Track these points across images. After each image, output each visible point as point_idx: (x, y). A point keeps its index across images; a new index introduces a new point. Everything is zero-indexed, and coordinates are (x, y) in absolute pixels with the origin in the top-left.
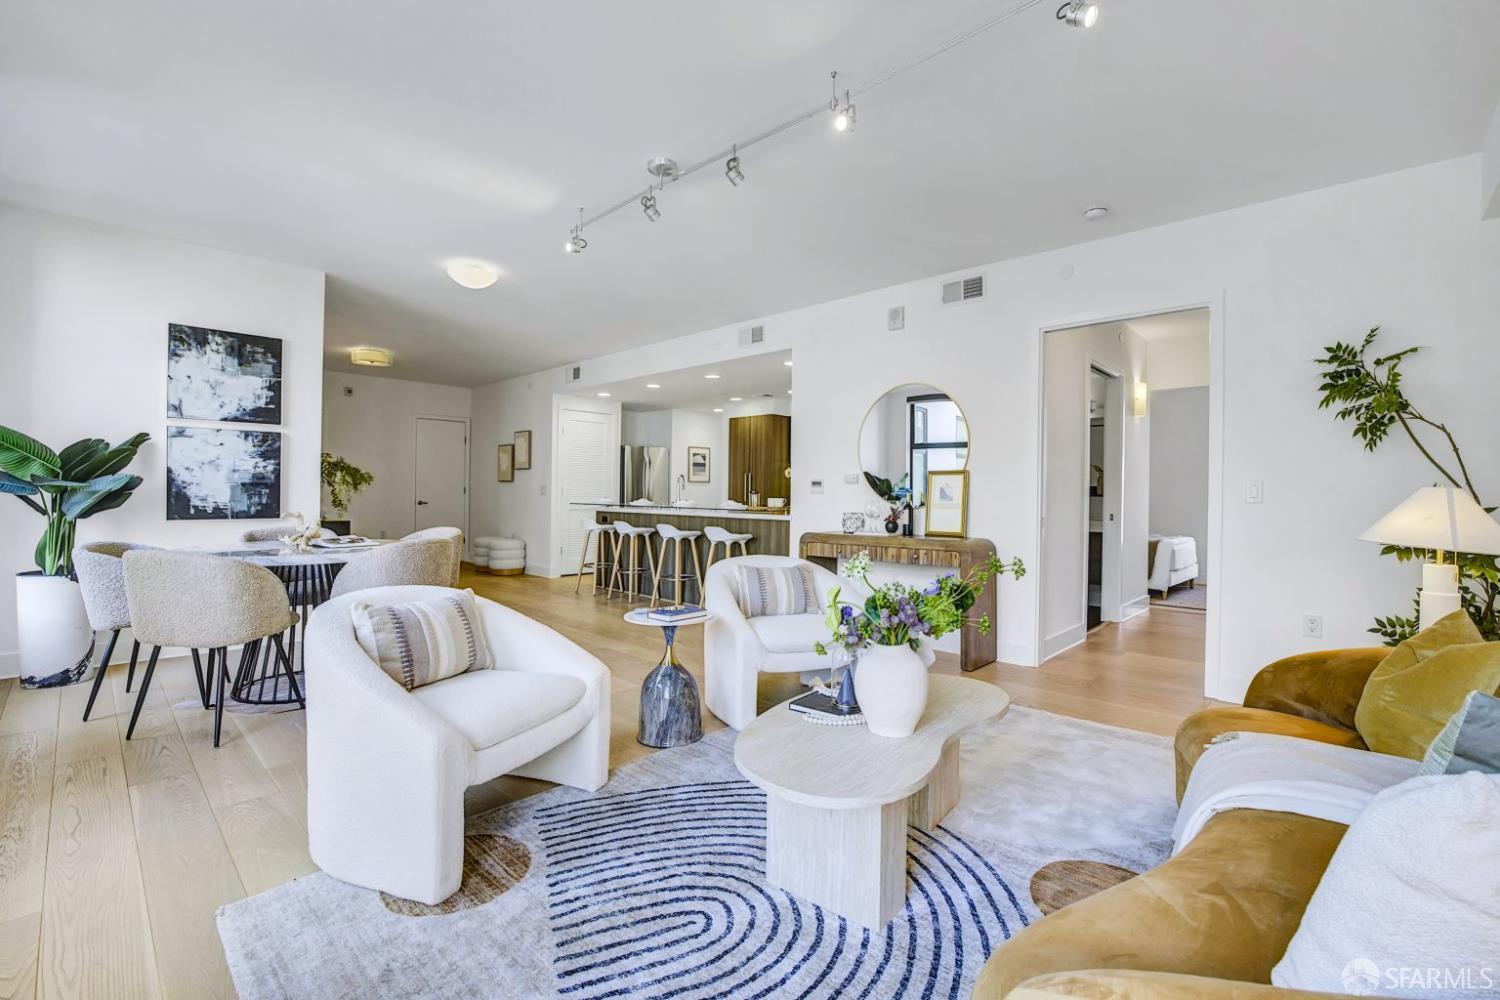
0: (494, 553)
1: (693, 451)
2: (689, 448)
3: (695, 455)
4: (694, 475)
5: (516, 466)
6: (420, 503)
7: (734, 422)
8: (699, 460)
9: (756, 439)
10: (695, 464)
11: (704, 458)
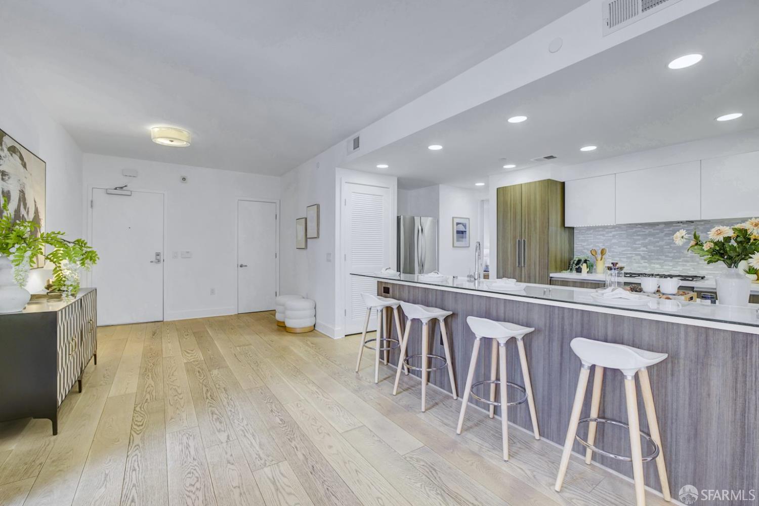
0: (288, 313)
1: (456, 221)
2: (453, 218)
3: (458, 224)
4: (458, 241)
5: (308, 237)
6: (241, 266)
7: (501, 192)
8: (461, 228)
9: (529, 207)
10: (458, 232)
11: (465, 226)
